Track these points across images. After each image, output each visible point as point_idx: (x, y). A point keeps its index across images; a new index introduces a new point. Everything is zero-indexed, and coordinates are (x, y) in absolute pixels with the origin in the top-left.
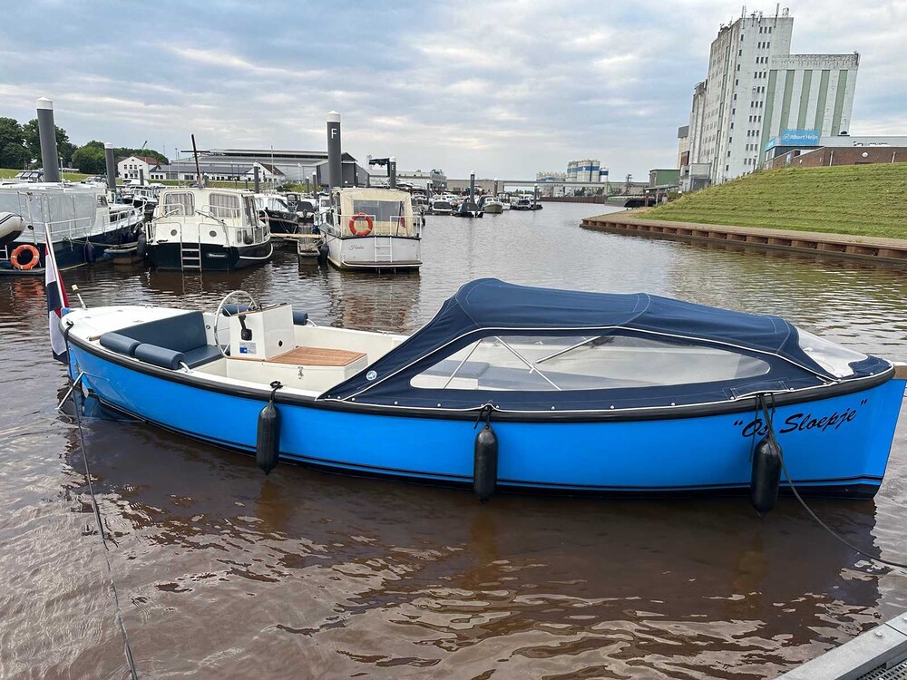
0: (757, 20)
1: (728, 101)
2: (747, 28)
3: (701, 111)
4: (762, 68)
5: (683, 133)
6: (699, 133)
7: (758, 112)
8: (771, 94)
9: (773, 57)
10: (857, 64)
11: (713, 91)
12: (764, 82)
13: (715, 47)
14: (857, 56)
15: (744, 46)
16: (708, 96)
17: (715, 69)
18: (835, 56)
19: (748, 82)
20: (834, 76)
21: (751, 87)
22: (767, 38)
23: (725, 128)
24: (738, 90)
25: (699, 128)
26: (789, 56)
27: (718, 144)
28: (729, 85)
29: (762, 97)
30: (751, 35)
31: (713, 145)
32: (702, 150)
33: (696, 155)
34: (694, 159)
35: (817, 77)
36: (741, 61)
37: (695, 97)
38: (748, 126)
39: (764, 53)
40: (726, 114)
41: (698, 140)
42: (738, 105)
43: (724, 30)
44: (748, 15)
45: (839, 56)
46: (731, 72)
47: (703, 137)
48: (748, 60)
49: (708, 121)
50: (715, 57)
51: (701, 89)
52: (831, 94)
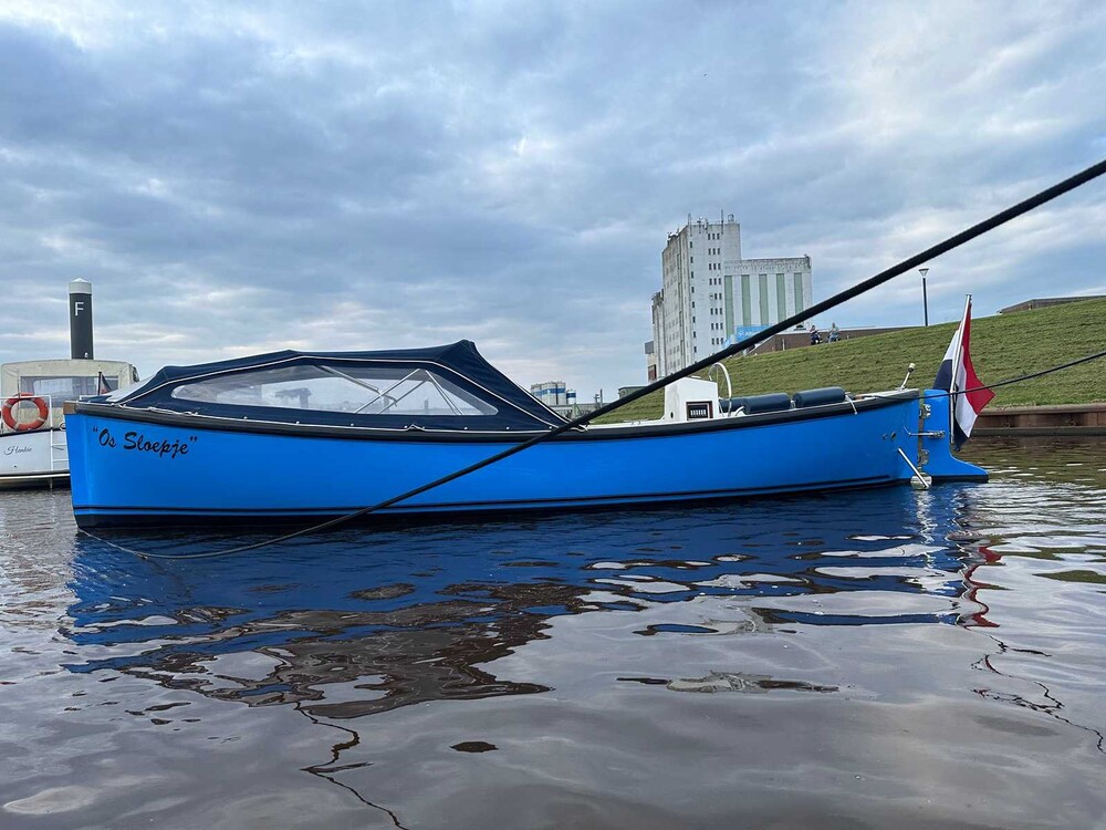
0: (704, 227)
1: (686, 309)
2: (695, 235)
3: (661, 321)
4: (715, 274)
5: (649, 348)
6: (662, 345)
7: (719, 319)
8: (729, 301)
9: (726, 262)
10: (809, 267)
11: (671, 300)
12: (720, 289)
13: (666, 255)
14: (808, 259)
15: (694, 252)
16: (666, 306)
17: (668, 279)
18: (787, 259)
19: (704, 289)
20: (789, 279)
21: (708, 294)
22: (716, 244)
23: (687, 338)
24: (695, 297)
25: (662, 340)
26: (741, 262)
27: (683, 354)
28: (685, 294)
29: (720, 304)
30: (700, 242)
31: (678, 355)
32: (668, 362)
33: (663, 368)
34: (660, 373)
35: (772, 280)
36: (694, 267)
37: (654, 308)
38: (711, 335)
39: (716, 259)
40: (687, 323)
41: (662, 351)
42: (697, 312)
43: (673, 238)
44: (694, 222)
45: (790, 259)
46: (685, 280)
47: (668, 349)
48: (700, 266)
49: (670, 332)
50: (668, 266)
51: (659, 299)
52: (790, 297)
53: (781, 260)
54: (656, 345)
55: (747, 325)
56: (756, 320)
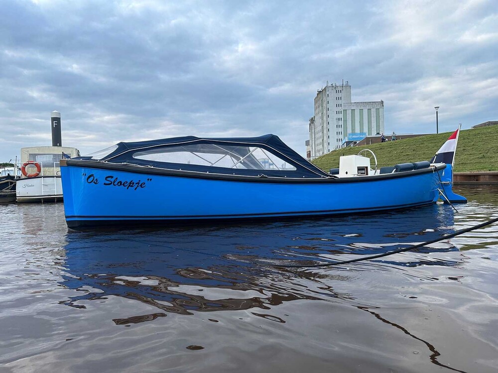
0: (334, 87)
1: (325, 125)
2: (330, 91)
3: (313, 131)
4: (339, 109)
5: (307, 143)
6: (313, 142)
7: (340, 130)
8: (345, 121)
9: (344, 103)
10: (383, 106)
11: (318, 121)
12: (341, 116)
13: (316, 100)
14: (382, 102)
15: (329, 99)
16: (316, 124)
17: (317, 111)
18: (372, 102)
19: (333, 116)
20: (373, 111)
21: (335, 118)
22: (340, 95)
23: (325, 138)
24: (329, 120)
25: (313, 139)
26: (351, 103)
27: (323, 146)
28: (325, 118)
29: (341, 123)
30: (332, 94)
31: (321, 147)
32: (316, 149)
33: (314, 152)
34: (313, 154)
35: (365, 112)
36: (329, 106)
37: (310, 125)
38: (336, 137)
39: (339, 102)
40: (325, 132)
41: (313, 145)
42: (330, 127)
43: (320, 92)
44: (330, 84)
45: (374, 102)
46: (325, 112)
47: (316, 143)
48: (332, 105)
49: (317, 136)
50: (317, 105)
51: (312, 121)
52: (374, 120)
53: (370, 102)
54: (311, 142)
55: (353, 133)
56: (358, 131)
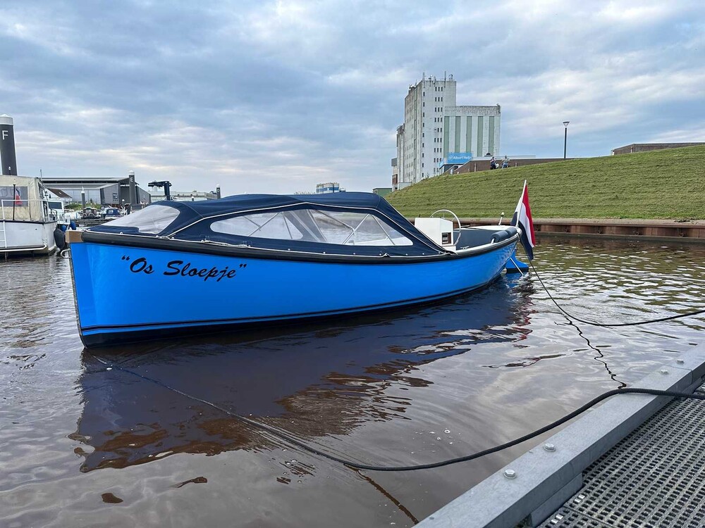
0: (433, 82)
1: (418, 138)
2: (427, 87)
3: (402, 145)
4: (439, 115)
5: (394, 163)
6: (402, 161)
7: (439, 145)
8: (447, 133)
9: (446, 107)
10: (500, 113)
11: (409, 131)
12: (441, 125)
13: (408, 100)
14: (499, 107)
15: (425, 99)
16: (406, 135)
17: (409, 116)
18: (485, 107)
19: (431, 125)
20: (486, 120)
21: (433, 128)
22: (440, 94)
23: (418, 157)
24: (425, 130)
25: (402, 158)
26: (456, 107)
27: (415, 168)
28: (419, 128)
29: (441, 135)
30: (430, 93)
31: (412, 169)
32: (406, 172)
33: (402, 177)
34: (400, 179)
35: (475, 120)
36: (425, 110)
37: (398, 136)
38: (434, 155)
39: (440, 105)
40: (419, 147)
41: (402, 166)
42: (425, 140)
43: (412, 89)
44: (427, 79)
45: (488, 107)
46: (419, 118)
47: (405, 164)
48: (429, 109)
49: (407, 153)
50: (408, 108)
51: (401, 130)
52: (486, 132)
53: (482, 107)
54: (398, 161)
55: (457, 153)
56: (463, 149)
